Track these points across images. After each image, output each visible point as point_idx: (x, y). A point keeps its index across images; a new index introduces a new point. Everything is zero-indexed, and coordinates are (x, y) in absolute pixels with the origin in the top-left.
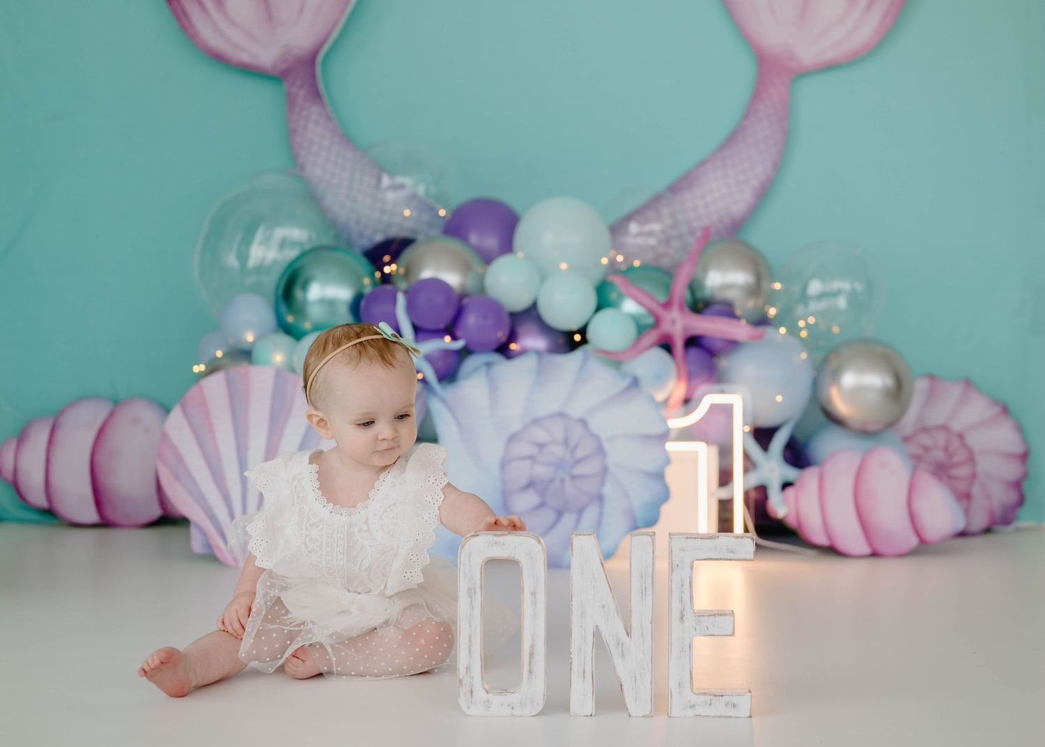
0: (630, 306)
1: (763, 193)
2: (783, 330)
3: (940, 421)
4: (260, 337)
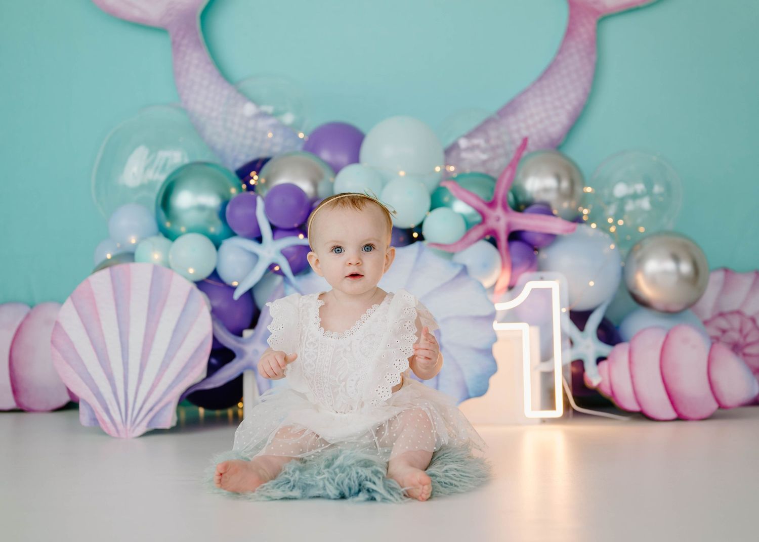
0: (460, 207)
2: (594, 226)
3: (735, 307)
4: (142, 239)
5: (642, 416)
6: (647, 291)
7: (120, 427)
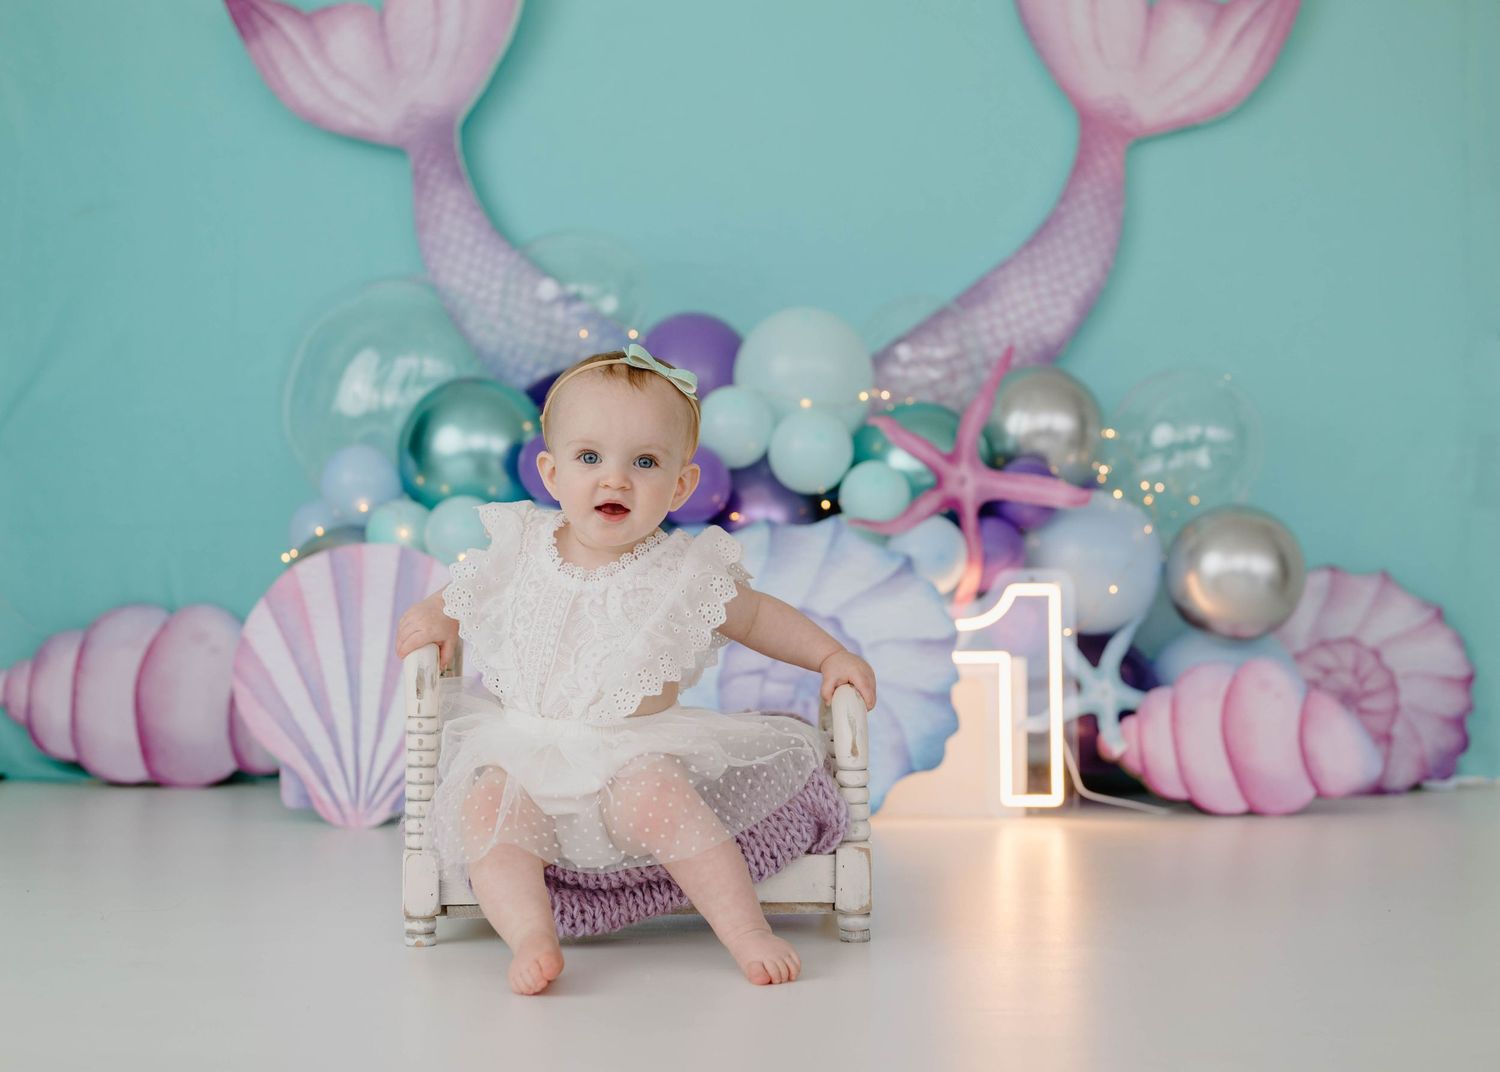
0: (900, 460)
1: (1089, 310)
2: (1118, 494)
3: (1346, 631)
4: (377, 505)
5: (1190, 807)
6: (1202, 601)
7: (348, 810)
